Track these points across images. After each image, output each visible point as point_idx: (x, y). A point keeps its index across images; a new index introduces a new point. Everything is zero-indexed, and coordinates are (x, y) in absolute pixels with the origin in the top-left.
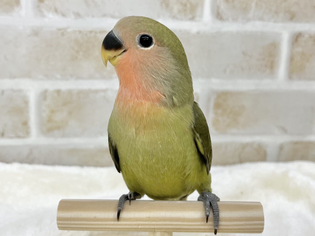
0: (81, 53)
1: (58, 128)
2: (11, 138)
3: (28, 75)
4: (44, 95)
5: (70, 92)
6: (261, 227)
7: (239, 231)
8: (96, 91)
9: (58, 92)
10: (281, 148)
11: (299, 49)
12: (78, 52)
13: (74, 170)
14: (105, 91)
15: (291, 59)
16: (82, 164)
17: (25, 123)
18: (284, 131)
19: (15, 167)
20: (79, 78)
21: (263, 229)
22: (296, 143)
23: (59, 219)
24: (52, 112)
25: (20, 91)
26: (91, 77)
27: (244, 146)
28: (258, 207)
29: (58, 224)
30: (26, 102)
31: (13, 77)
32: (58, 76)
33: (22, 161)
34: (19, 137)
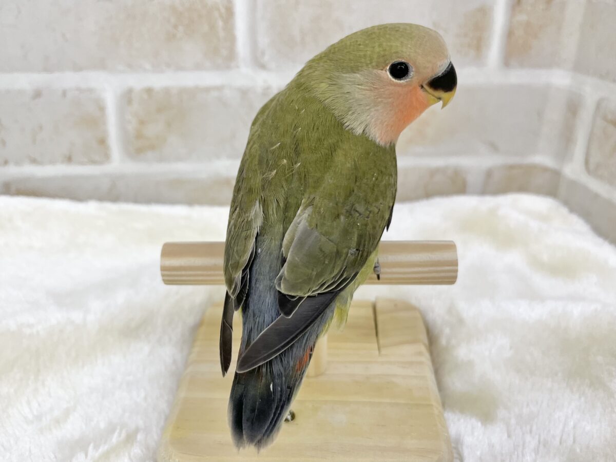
0: (181, 28)
1: (152, 148)
2: (82, 163)
3: (101, 65)
4: (127, 97)
5: (167, 91)
6: (453, 274)
7: (422, 281)
8: (207, 90)
9: (149, 91)
10: (489, 174)
11: (522, 17)
12: (175, 27)
13: (180, 210)
14: (220, 88)
15: (510, 34)
16: (191, 201)
17: (102, 142)
18: (494, 148)
19: (91, 208)
20: (180, 68)
21: (455, 277)
22: (511, 167)
23: (164, 269)
24: (142, 123)
25: (91, 90)
26: (198, 67)
27: (434, 172)
28: (450, 247)
29: (163, 275)
30: (102, 109)
31: (77, 68)
32: (148, 66)
33: (101, 198)
34: (93, 162)
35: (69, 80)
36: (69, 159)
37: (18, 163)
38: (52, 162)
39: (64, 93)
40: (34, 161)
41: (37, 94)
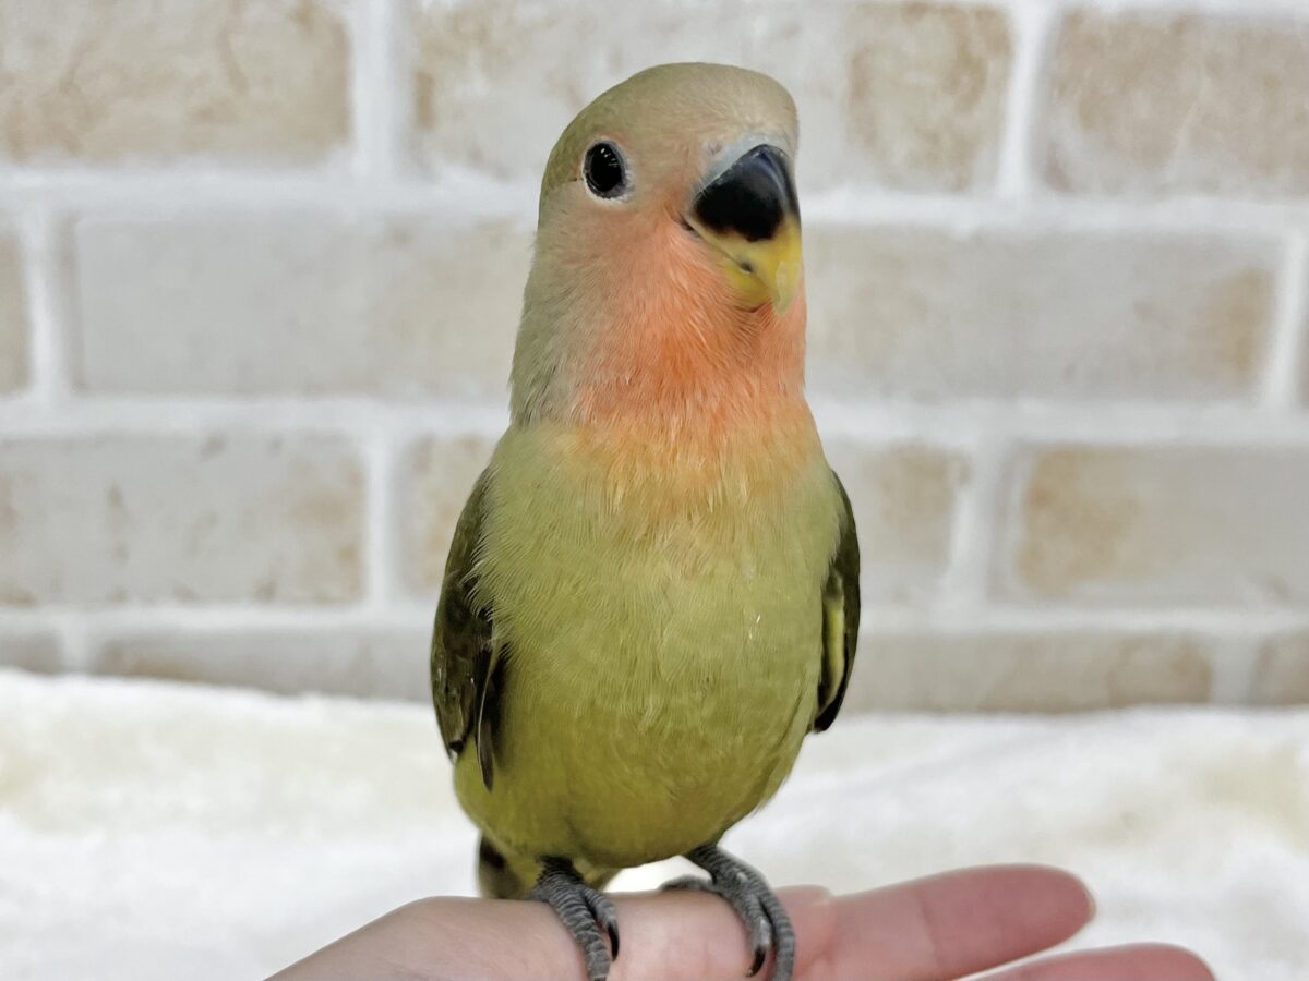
3: (367, 383)
4: (420, 455)
9: (471, 443)
10: (1266, 652)
17: (350, 555)
18: (1280, 591)
19: (310, 713)
24: (447, 513)
27: (1131, 645)
30: (356, 478)
31: (313, 388)
32: (474, 389)
34: (323, 600)
35: (290, 415)
36: (266, 593)
37: (149, 599)
38: (228, 597)
39: (276, 445)
40: (186, 596)
41: (214, 445)
